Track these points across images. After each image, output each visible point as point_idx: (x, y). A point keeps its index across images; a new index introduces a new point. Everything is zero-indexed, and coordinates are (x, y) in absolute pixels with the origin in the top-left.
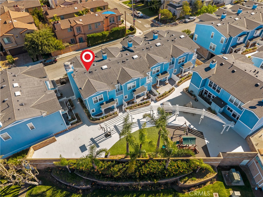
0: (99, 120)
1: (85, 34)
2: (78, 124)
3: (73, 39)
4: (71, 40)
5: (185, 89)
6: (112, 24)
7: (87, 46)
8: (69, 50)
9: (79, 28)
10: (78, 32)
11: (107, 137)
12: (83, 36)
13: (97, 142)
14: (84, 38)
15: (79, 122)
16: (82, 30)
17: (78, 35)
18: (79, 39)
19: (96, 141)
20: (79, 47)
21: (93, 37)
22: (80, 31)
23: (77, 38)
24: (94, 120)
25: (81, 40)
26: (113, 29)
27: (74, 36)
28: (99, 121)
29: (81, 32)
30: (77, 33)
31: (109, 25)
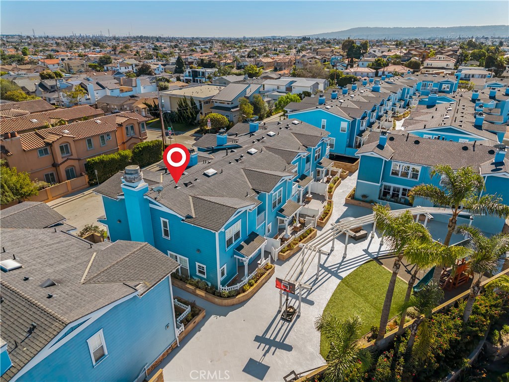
0: (244, 291)
1: (79, 160)
2: (198, 319)
3: (52, 175)
4: (45, 175)
5: (349, 197)
6: (130, 139)
7: (88, 185)
8: (47, 198)
9: (66, 146)
10: (64, 156)
11: (291, 321)
12: (75, 163)
13: (278, 339)
14: (78, 168)
15: (198, 314)
16: (74, 151)
17: (66, 161)
18: (67, 172)
19: (272, 338)
20: (70, 189)
21: (102, 161)
22: (69, 153)
23: (62, 169)
24: (234, 296)
25: (70, 174)
26: (140, 144)
27: (55, 165)
28: (246, 293)
29: (72, 155)
30: (62, 158)
31: (125, 141)
